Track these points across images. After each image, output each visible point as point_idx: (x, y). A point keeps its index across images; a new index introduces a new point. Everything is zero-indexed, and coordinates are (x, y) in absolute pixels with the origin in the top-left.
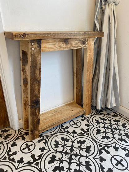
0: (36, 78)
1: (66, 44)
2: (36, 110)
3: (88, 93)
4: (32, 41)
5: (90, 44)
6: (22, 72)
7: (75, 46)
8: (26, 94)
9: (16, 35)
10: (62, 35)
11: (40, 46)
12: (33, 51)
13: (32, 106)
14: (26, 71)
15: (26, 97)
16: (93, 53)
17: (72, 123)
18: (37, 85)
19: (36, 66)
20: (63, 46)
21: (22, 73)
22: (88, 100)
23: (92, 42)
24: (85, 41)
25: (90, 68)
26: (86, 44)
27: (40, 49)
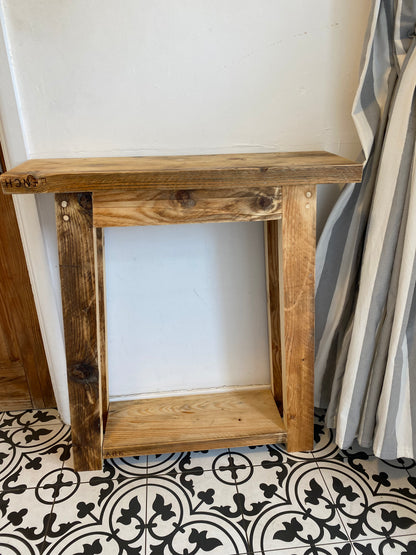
0: (82, 300)
1: (184, 205)
2: (85, 390)
4: (62, 197)
5: (293, 210)
7: (223, 212)
10: (161, 178)
11: (87, 211)
17: (224, 461)
18: (85, 319)
19: (79, 264)
20: (173, 213)
22: (299, 403)
23: (304, 200)
24: (270, 198)
25: (298, 292)
26: (274, 209)
27: (88, 218)
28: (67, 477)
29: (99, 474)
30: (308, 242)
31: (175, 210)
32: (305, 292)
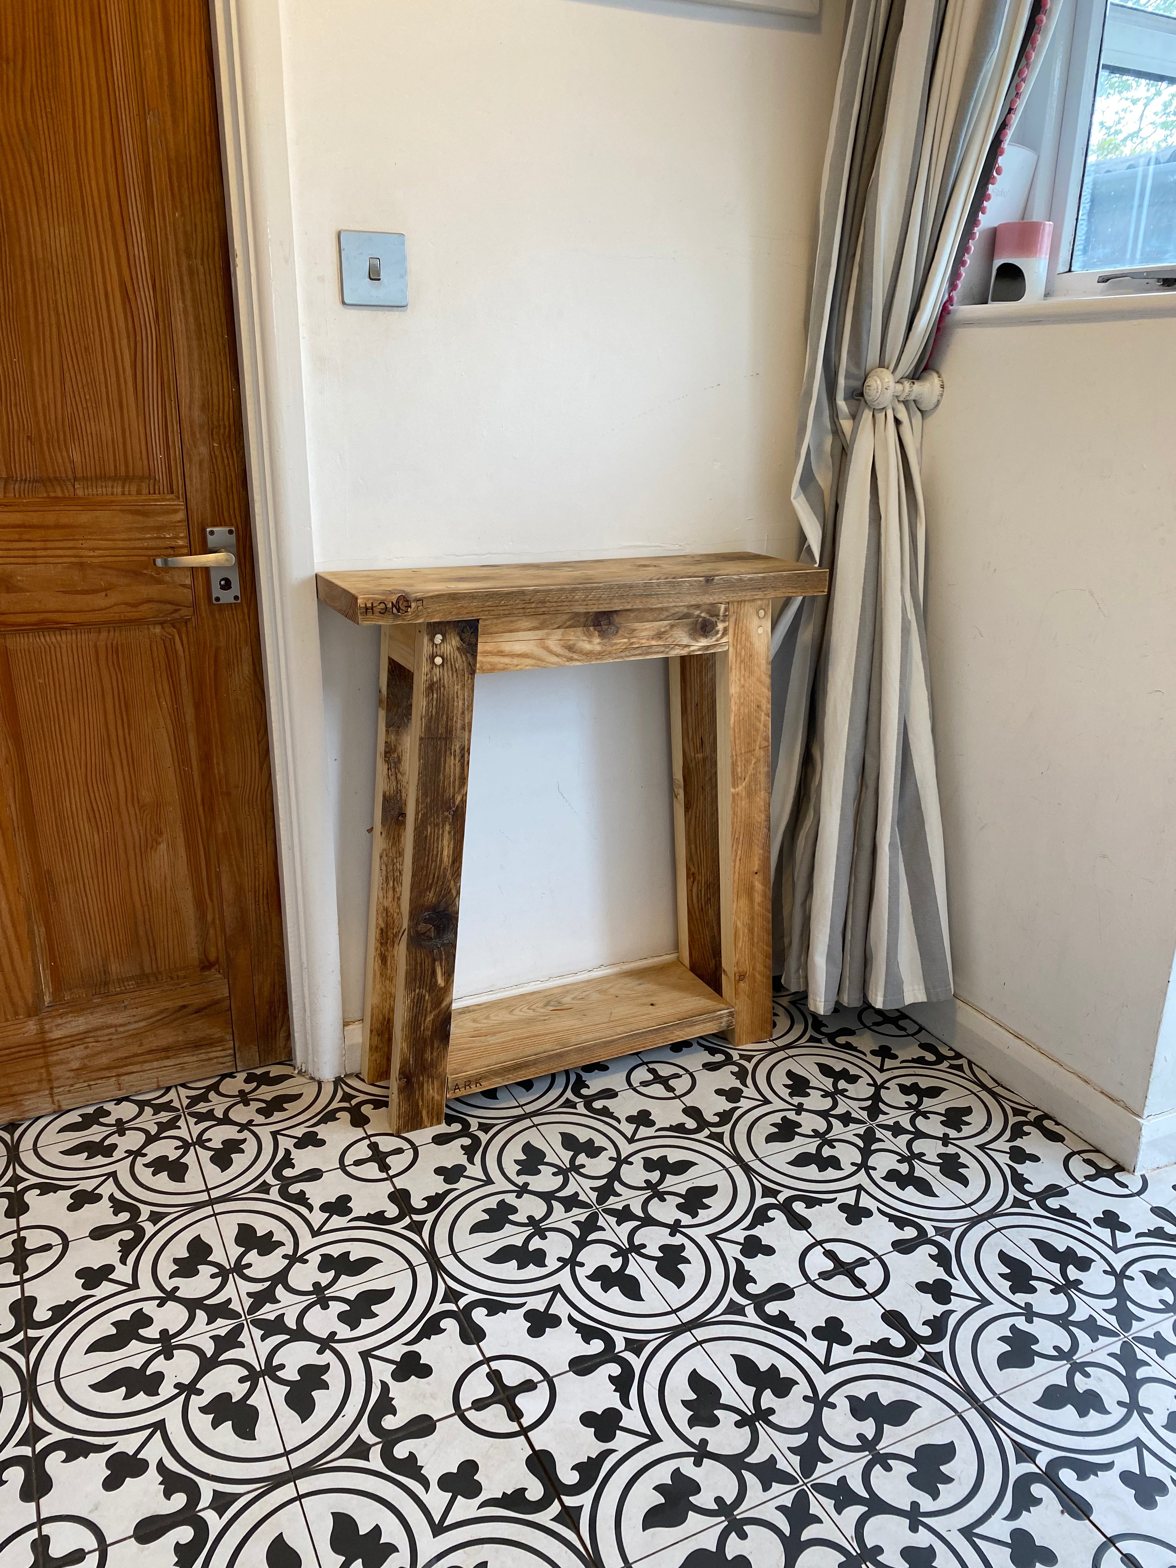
0: (446, 795)
1: (603, 634)
2: (434, 960)
3: (744, 902)
4: (434, 628)
5: (742, 636)
6: (380, 761)
7: (654, 643)
8: (392, 878)
9: (369, 605)
10: (578, 596)
11: (470, 649)
12: (436, 671)
13: (418, 934)
14: (399, 760)
15: (391, 893)
16: (767, 681)
17: (641, 1075)
18: (447, 828)
19: (448, 735)
20: (587, 647)
21: (382, 768)
22: (751, 950)
23: (755, 621)
24: (714, 619)
25: (748, 761)
26: (719, 635)
27: (471, 660)
28: (386, 1144)
29: (442, 1128)
30: (761, 682)
31: (590, 642)
32: (758, 760)
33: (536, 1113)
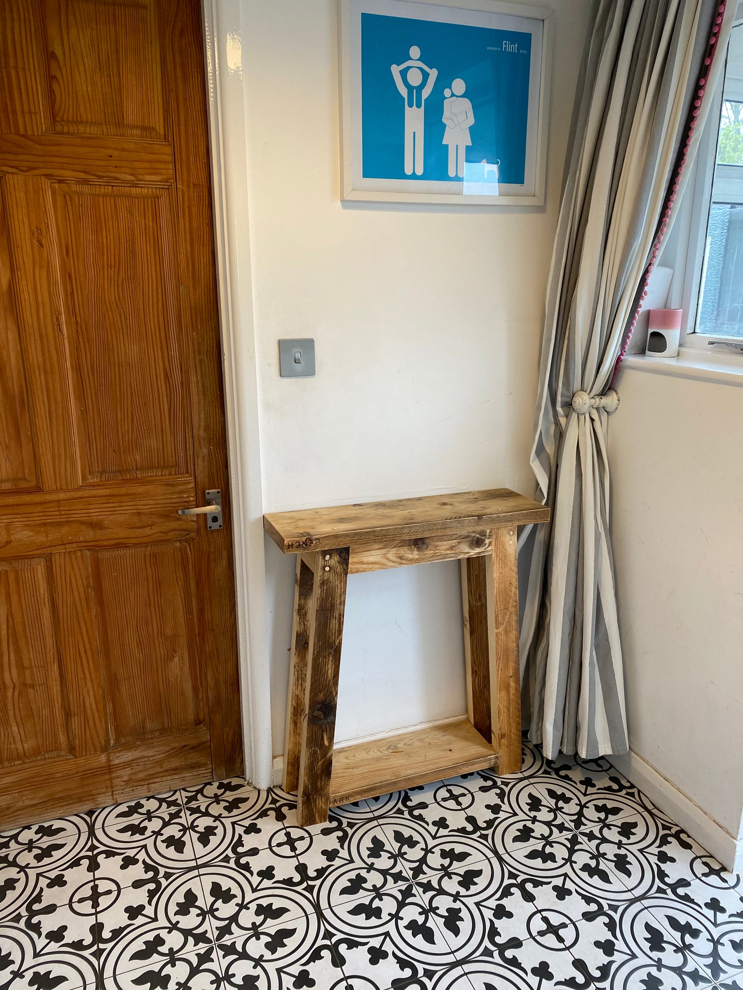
0: (331, 640)
1: (419, 549)
2: (323, 731)
3: (504, 694)
4: (325, 552)
5: (500, 546)
6: (295, 616)
7: (448, 552)
8: (300, 678)
9: (290, 544)
10: (406, 531)
11: (345, 562)
12: (326, 574)
13: (314, 717)
14: (306, 614)
15: (300, 687)
16: (516, 569)
17: (443, 793)
18: (331, 658)
19: (332, 608)
20: (410, 556)
22: (508, 720)
23: (508, 538)
24: (483, 538)
25: (505, 614)
26: (486, 546)
27: (345, 567)
28: (295, 833)
29: (327, 825)
30: (511, 570)
31: (412, 554)
32: (511, 614)
33: (380, 817)
